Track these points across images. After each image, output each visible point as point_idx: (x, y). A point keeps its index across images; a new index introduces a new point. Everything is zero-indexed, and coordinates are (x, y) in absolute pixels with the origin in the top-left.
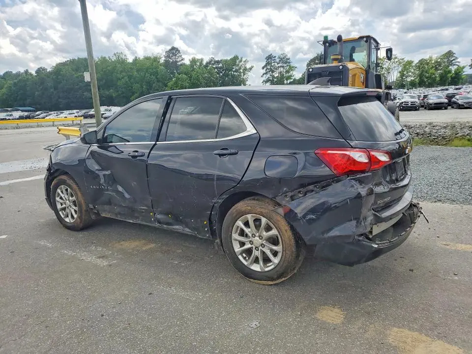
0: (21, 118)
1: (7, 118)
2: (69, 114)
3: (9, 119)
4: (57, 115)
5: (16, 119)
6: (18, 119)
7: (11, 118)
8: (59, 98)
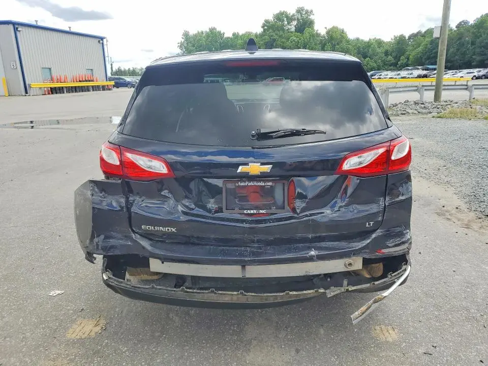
0: (419, 77)
1: (408, 76)
2: (468, 73)
3: (409, 78)
4: (453, 75)
5: (414, 78)
6: (416, 78)
7: (410, 76)
8: (474, 54)
